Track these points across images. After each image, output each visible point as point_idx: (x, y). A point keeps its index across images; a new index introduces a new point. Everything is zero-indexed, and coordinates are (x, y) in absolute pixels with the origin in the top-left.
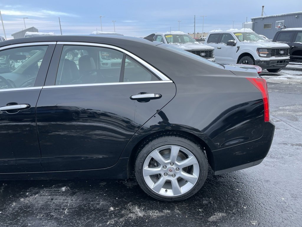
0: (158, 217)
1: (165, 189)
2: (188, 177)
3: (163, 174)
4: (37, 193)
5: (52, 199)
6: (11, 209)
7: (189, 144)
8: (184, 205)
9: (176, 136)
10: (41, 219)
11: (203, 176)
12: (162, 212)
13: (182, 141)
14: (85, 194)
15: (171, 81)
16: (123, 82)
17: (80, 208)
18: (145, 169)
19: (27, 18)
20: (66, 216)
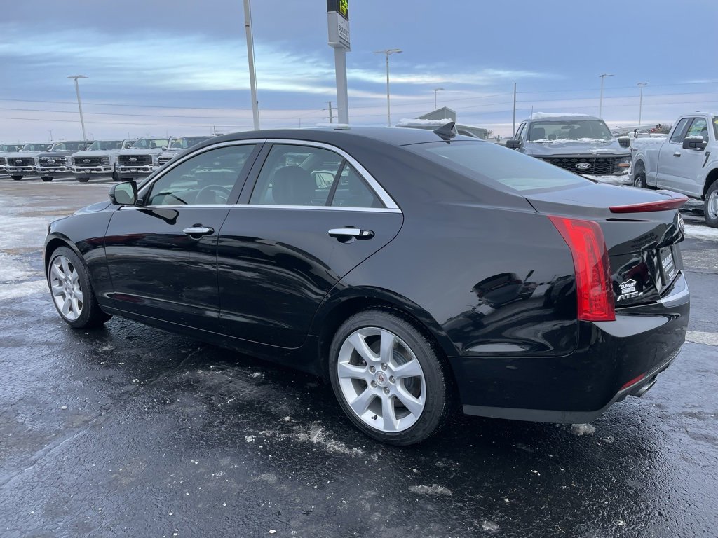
0: (336, 453)
1: (374, 415)
2: (408, 400)
3: (369, 383)
4: (222, 370)
5: (231, 382)
6: (178, 378)
7: (409, 334)
8: (399, 454)
9: (390, 313)
10: (196, 399)
11: (432, 405)
12: (351, 448)
13: (397, 325)
14: (275, 389)
15: (400, 211)
16: (331, 206)
17: (250, 403)
18: (341, 363)
19: (442, 89)
20: (226, 405)
